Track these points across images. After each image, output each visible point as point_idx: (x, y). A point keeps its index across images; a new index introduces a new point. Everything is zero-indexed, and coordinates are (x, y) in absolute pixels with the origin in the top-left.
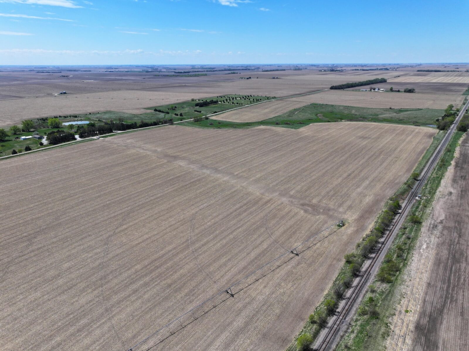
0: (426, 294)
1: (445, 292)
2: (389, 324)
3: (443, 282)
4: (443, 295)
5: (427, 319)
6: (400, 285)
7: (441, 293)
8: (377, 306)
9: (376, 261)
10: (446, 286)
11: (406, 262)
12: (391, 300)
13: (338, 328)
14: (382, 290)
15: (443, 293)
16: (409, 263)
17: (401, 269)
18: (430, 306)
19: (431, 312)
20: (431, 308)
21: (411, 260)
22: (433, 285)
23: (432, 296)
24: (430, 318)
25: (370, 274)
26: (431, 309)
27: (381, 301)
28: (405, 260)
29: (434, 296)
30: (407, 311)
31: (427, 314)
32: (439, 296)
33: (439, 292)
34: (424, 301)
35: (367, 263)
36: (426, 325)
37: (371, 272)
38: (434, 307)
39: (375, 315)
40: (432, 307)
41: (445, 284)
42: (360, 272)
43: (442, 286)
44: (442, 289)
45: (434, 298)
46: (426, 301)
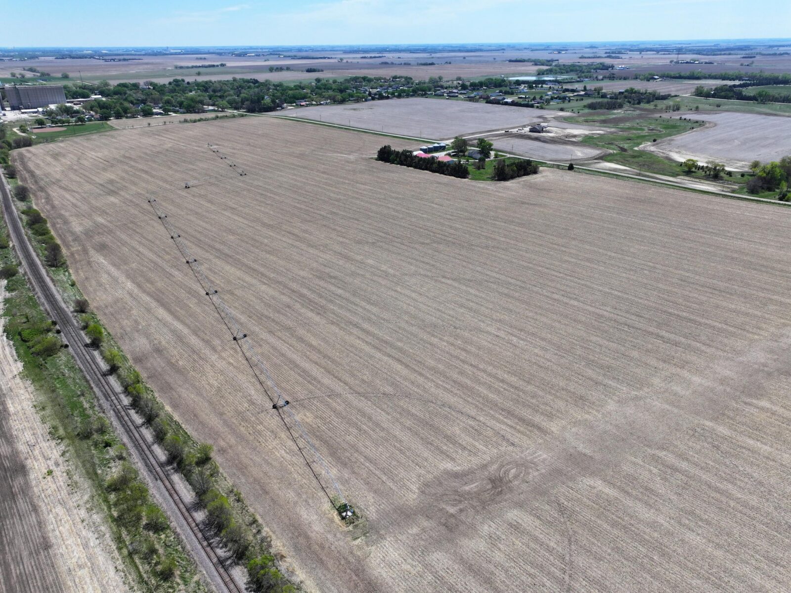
0: (41, 524)
1: (10, 558)
2: (60, 441)
3: (24, 578)
4: (10, 550)
5: (16, 489)
6: (92, 497)
7: (16, 550)
8: (92, 445)
9: (180, 510)
10: (14, 575)
11: (125, 552)
12: (84, 466)
13: (109, 399)
14: (109, 467)
15: (11, 554)
16: (116, 554)
17: (118, 526)
18: (22, 509)
19: (15, 502)
20: (19, 507)
21: (120, 568)
22: (38, 553)
23: (29, 530)
24: (12, 492)
25: (156, 480)
26: (17, 507)
27: (94, 454)
28: (130, 554)
29: (24, 532)
30: (50, 473)
31: (19, 496)
32: (16, 542)
33: (19, 549)
34: (35, 509)
35: (188, 495)
36: (12, 480)
37: (159, 482)
38: (14, 513)
39: (85, 436)
40: (18, 510)
41: (17, 576)
42: (176, 470)
43: (21, 567)
44: (18, 561)
45: (23, 527)
46: (32, 513)
